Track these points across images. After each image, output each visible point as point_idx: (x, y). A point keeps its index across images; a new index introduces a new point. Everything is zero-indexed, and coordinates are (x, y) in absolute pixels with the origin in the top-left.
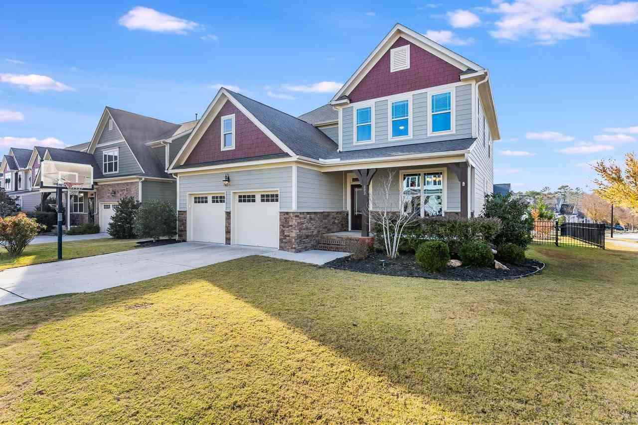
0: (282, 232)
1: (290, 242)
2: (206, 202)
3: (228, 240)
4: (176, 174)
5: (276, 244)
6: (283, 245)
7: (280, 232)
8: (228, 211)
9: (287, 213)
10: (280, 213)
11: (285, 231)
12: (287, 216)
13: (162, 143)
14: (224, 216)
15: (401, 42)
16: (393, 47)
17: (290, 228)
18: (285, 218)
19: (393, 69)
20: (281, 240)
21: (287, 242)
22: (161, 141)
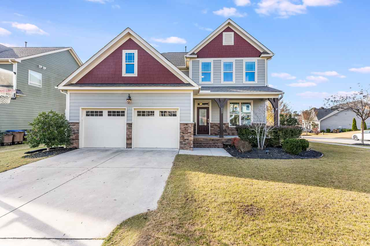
0: (182, 137)
1: (189, 143)
2: (102, 115)
3: (129, 145)
4: (66, 91)
5: (178, 145)
6: (182, 146)
7: (180, 137)
8: (130, 122)
9: (187, 124)
10: (180, 124)
11: (185, 136)
12: (185, 126)
13: (10, 61)
14: (125, 127)
15: (228, 30)
16: (224, 31)
17: (189, 134)
18: (184, 127)
19: (225, 43)
20: (181, 142)
21: (186, 144)
22: (10, 60)
